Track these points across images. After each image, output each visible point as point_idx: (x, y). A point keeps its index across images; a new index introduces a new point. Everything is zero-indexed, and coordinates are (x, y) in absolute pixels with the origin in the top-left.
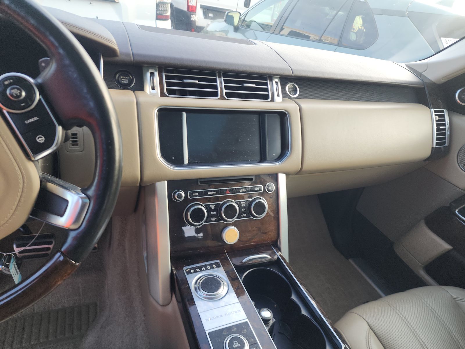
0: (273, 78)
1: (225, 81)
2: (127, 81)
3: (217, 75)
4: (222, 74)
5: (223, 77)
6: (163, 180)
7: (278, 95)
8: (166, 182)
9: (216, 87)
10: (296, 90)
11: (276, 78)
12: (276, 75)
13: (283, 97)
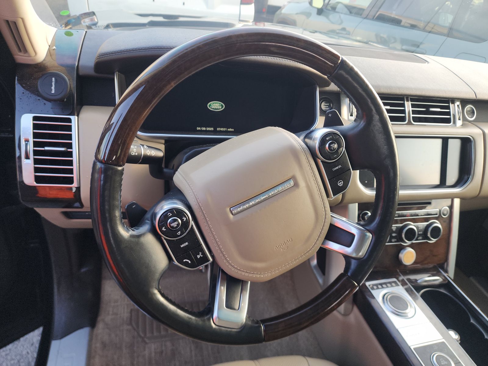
0: (455, 102)
1: (413, 106)
2: (327, 108)
3: (405, 99)
4: (409, 99)
5: (411, 102)
6: (354, 202)
7: (459, 119)
8: (357, 204)
9: (403, 112)
10: (473, 112)
11: (458, 101)
12: (458, 99)
13: (463, 121)
